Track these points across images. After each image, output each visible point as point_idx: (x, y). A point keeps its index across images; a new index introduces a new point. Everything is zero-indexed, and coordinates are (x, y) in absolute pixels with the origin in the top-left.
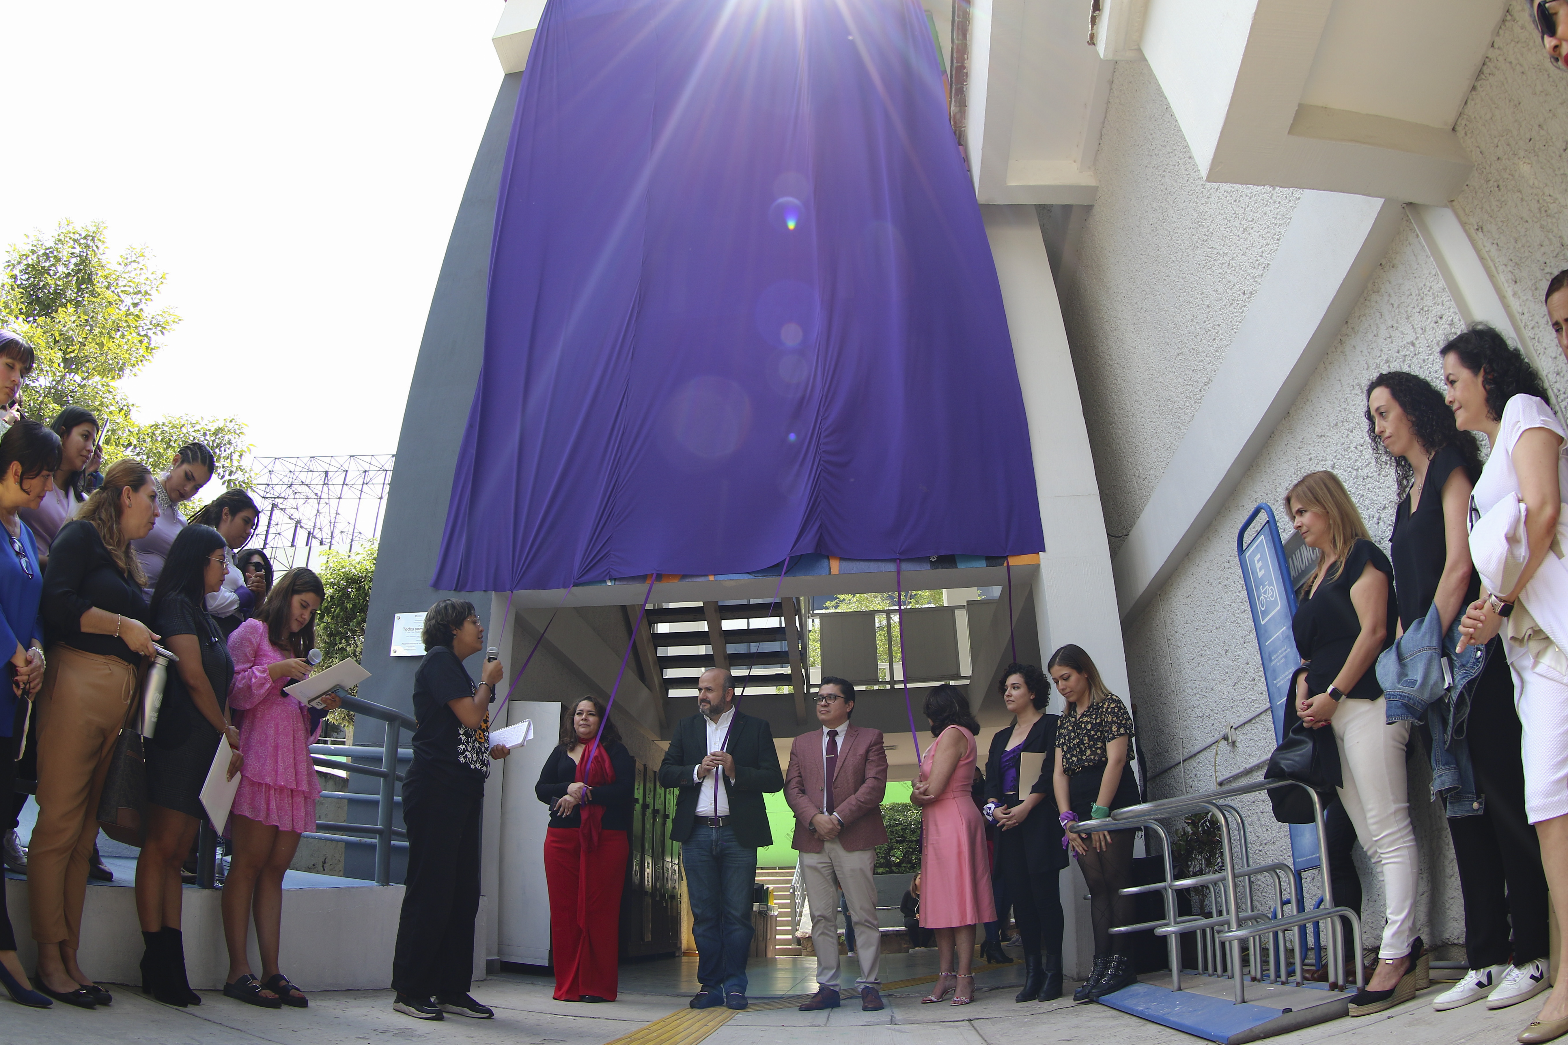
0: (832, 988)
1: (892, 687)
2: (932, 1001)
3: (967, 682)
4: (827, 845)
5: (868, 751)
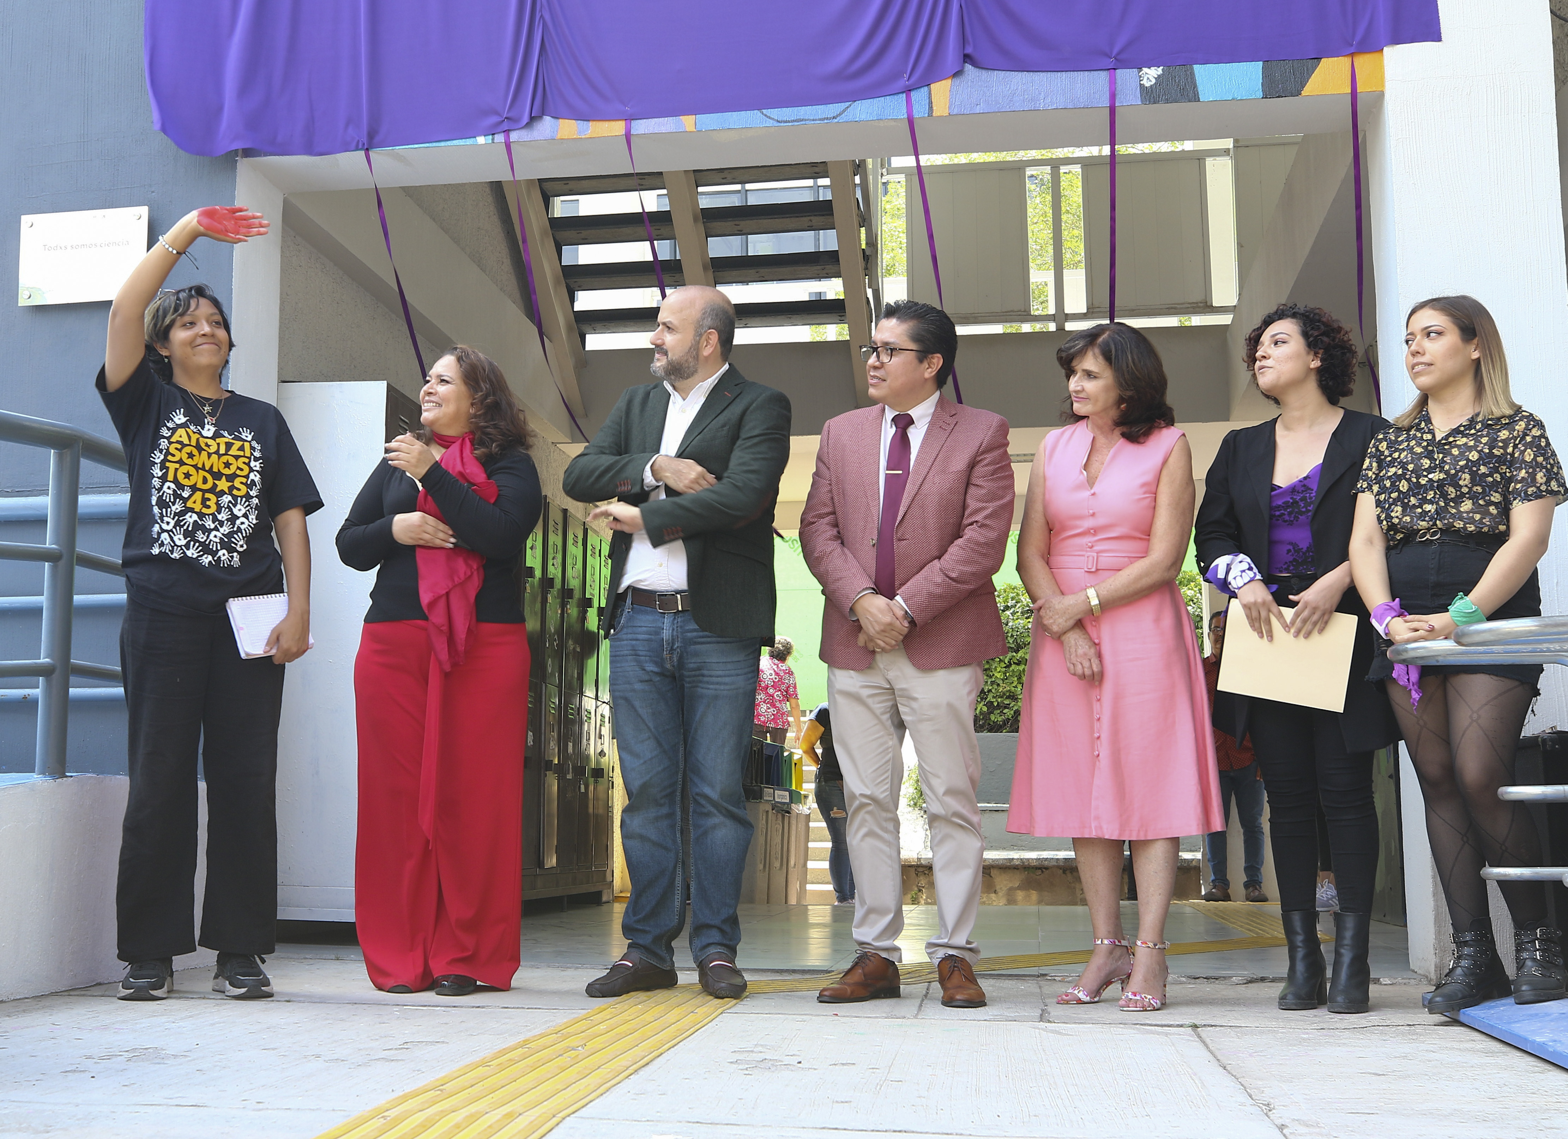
0: (884, 955)
1: (1061, 329)
2: (1080, 1002)
3: (1225, 319)
4: (882, 661)
5: (972, 465)
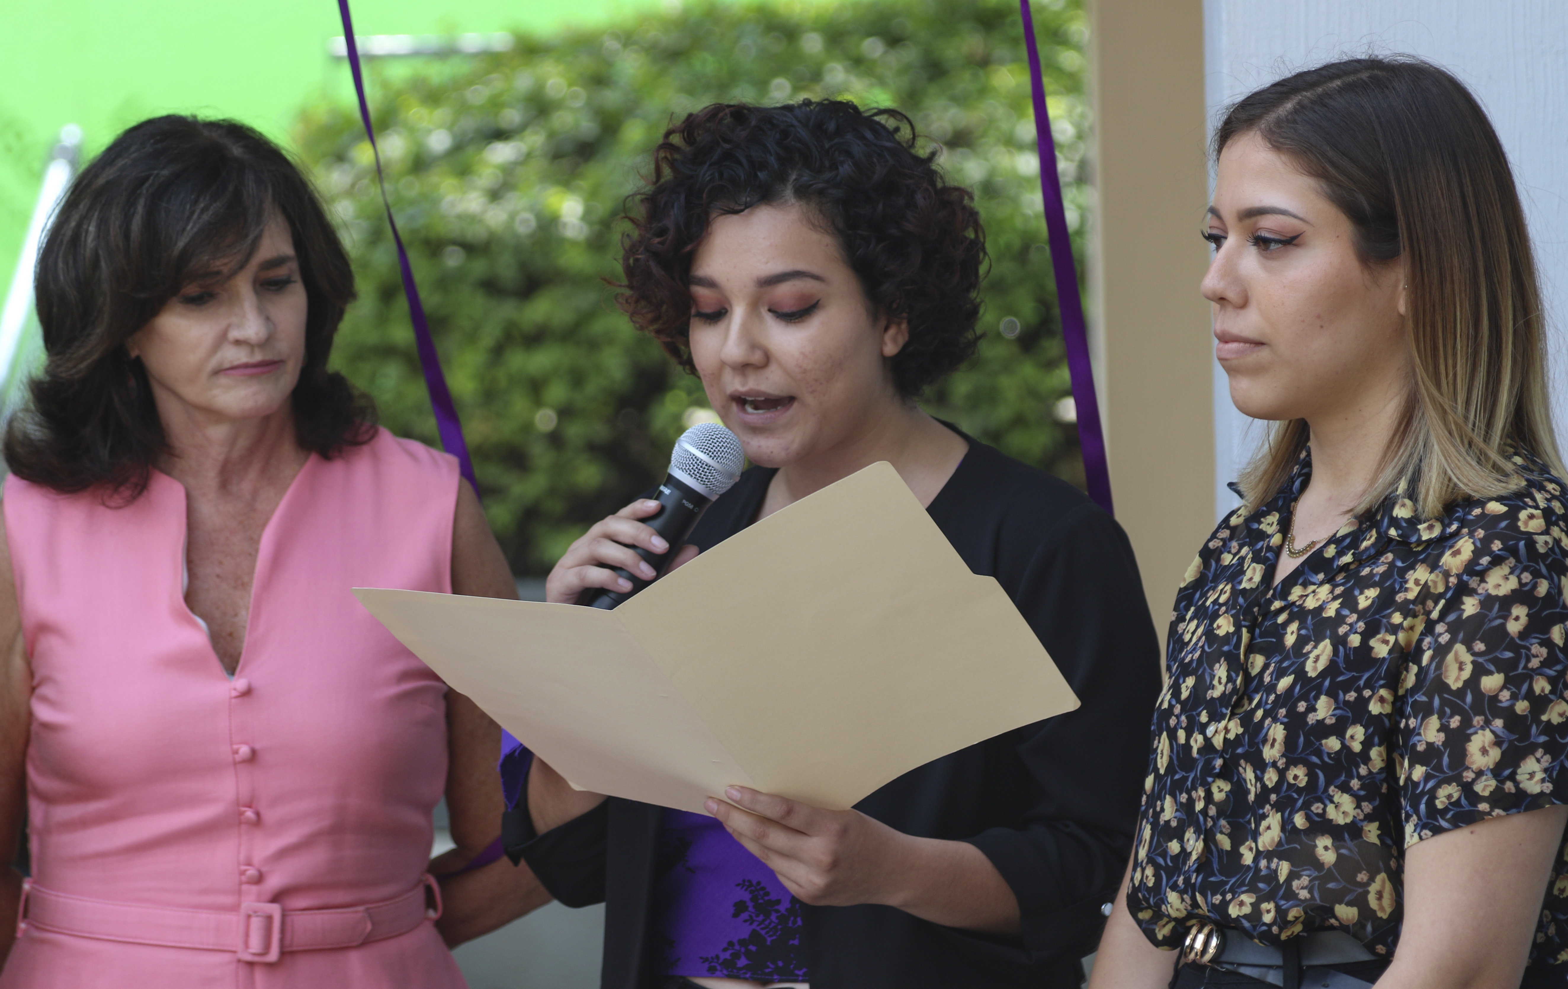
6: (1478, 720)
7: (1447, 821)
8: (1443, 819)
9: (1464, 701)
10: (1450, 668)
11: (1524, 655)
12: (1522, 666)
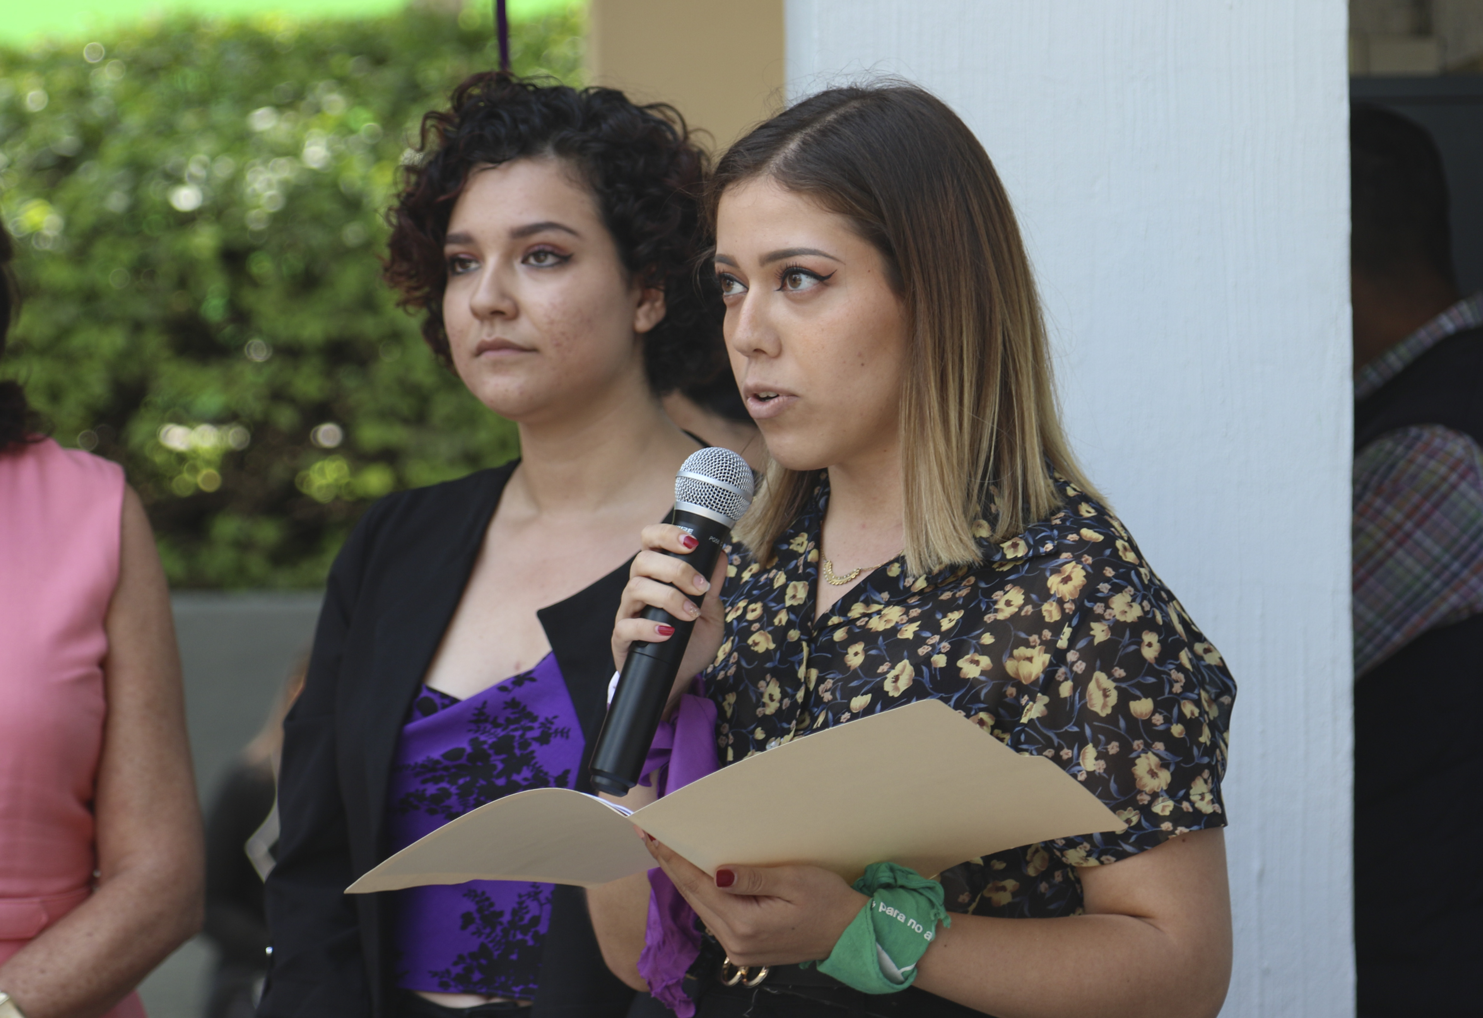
6: (1138, 744)
7: (1131, 844)
8: (1127, 843)
9: (1118, 726)
10: (1094, 696)
11: (1166, 680)
12: (1167, 690)
